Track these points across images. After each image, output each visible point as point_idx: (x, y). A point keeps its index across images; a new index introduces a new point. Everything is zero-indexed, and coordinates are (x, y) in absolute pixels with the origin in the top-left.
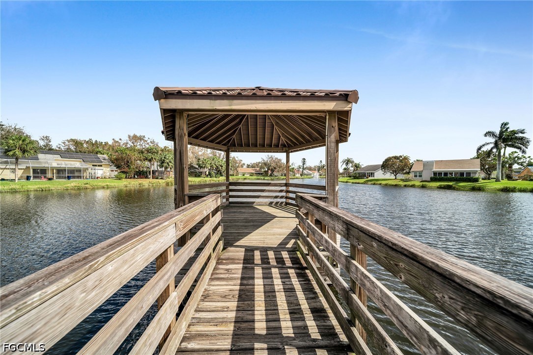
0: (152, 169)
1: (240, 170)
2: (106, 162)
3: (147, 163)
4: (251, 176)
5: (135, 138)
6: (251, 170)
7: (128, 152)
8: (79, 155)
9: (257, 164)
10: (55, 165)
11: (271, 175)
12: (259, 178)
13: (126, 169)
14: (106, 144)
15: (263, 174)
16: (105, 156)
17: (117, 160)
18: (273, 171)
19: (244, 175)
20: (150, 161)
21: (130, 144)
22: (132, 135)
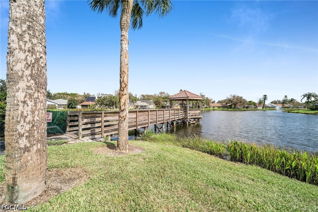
0: (167, 105)
1: (211, 105)
2: (152, 103)
3: (165, 103)
4: (219, 108)
5: (161, 93)
6: (219, 105)
7: (159, 99)
8: (144, 101)
9: (224, 101)
10: (140, 104)
11: (234, 108)
12: (224, 109)
13: (158, 105)
14: (152, 95)
15: (228, 107)
16: (152, 100)
17: (155, 102)
18: (235, 105)
19: (214, 108)
20: (166, 102)
21: (160, 95)
22: (160, 92)
